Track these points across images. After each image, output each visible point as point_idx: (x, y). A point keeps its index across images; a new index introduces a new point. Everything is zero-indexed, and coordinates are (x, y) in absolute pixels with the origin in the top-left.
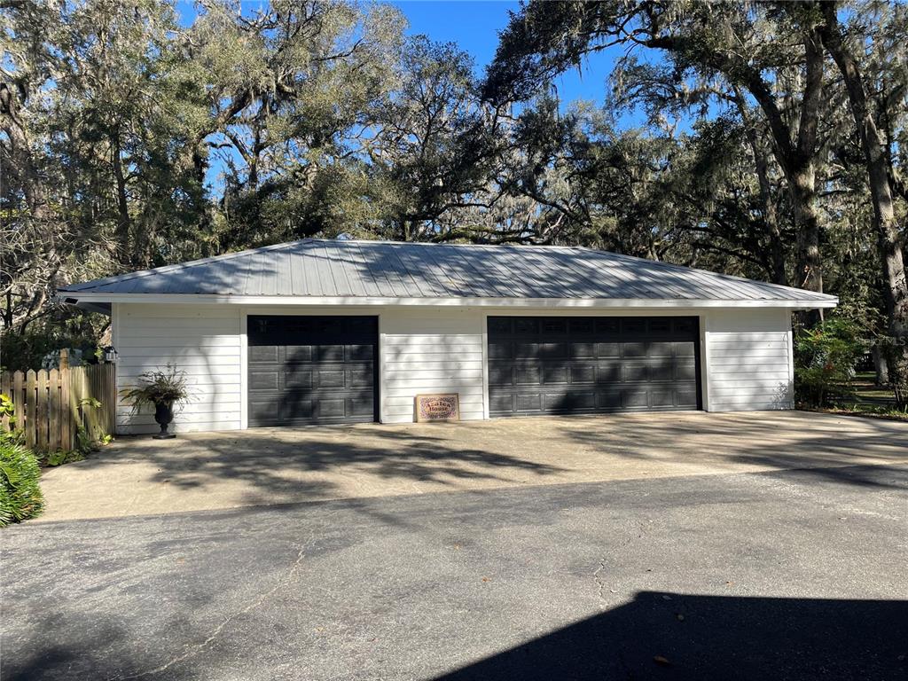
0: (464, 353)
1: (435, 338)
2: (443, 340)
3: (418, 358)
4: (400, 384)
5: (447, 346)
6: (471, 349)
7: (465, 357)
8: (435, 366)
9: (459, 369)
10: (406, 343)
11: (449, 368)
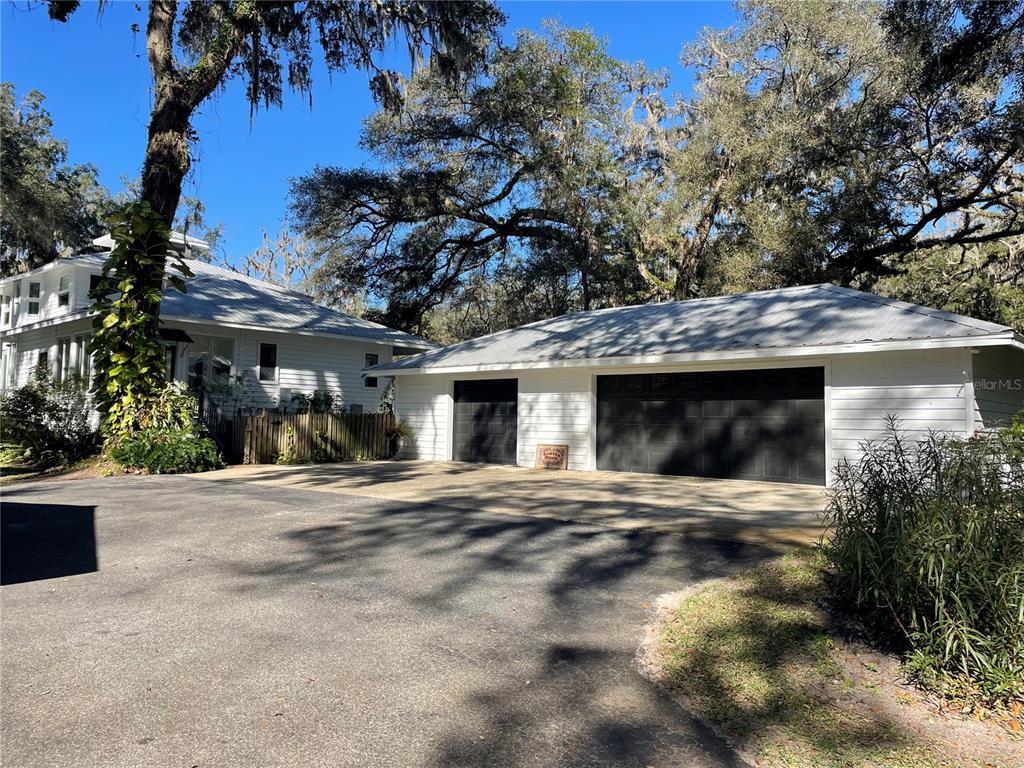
0: (577, 409)
1: (556, 396)
2: (562, 398)
3: (544, 413)
4: (532, 434)
5: (565, 402)
6: (582, 406)
7: (577, 413)
8: (556, 420)
9: (573, 424)
10: (536, 401)
11: (567, 424)
